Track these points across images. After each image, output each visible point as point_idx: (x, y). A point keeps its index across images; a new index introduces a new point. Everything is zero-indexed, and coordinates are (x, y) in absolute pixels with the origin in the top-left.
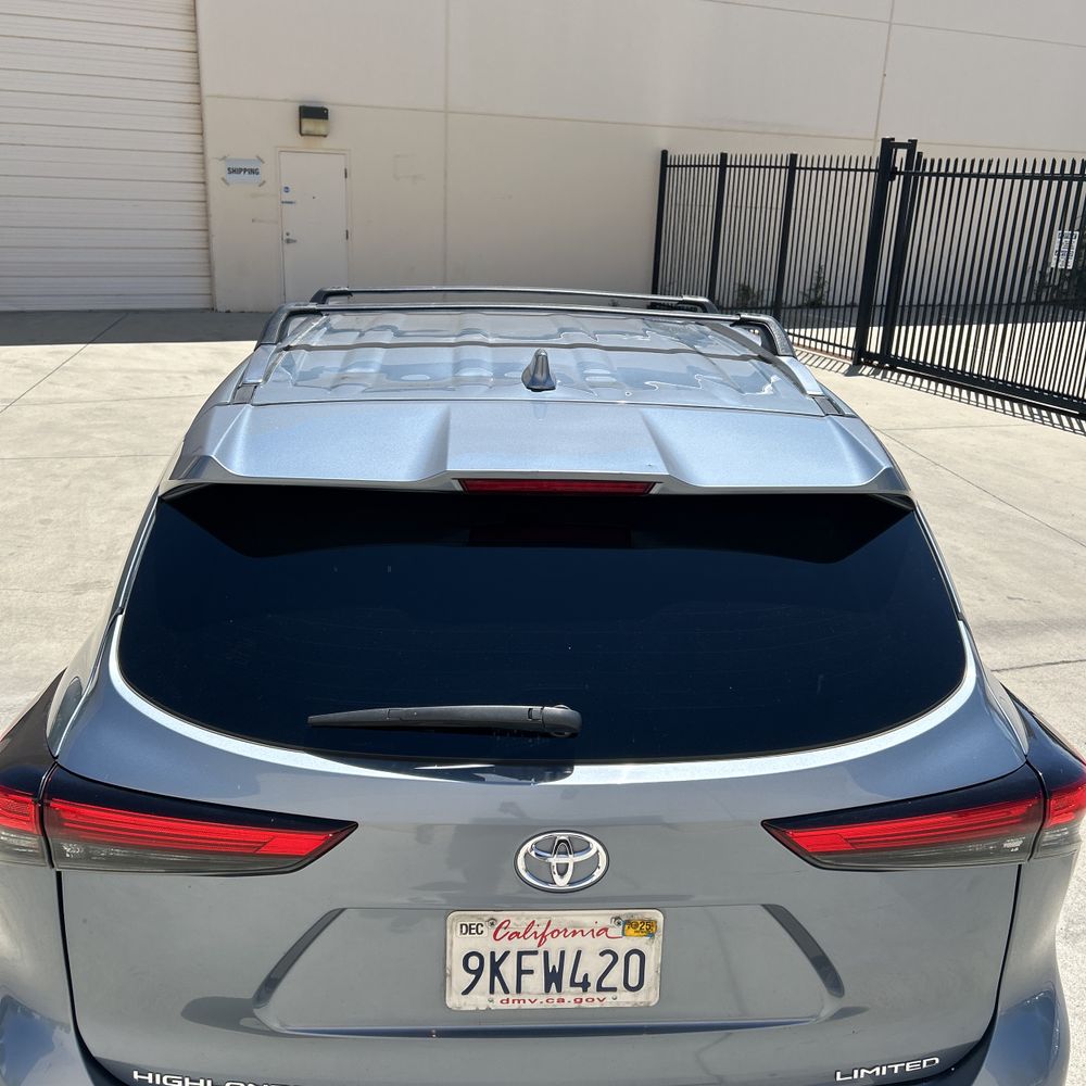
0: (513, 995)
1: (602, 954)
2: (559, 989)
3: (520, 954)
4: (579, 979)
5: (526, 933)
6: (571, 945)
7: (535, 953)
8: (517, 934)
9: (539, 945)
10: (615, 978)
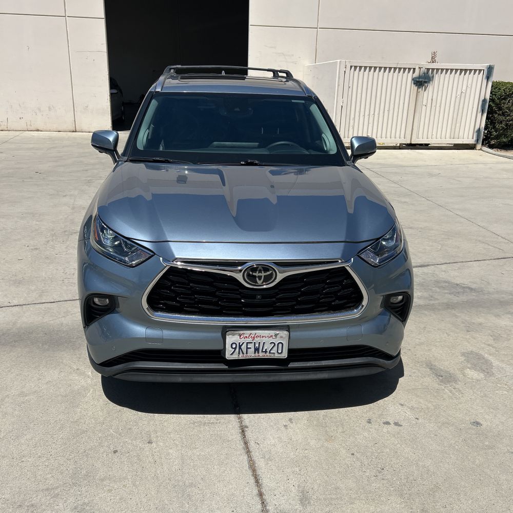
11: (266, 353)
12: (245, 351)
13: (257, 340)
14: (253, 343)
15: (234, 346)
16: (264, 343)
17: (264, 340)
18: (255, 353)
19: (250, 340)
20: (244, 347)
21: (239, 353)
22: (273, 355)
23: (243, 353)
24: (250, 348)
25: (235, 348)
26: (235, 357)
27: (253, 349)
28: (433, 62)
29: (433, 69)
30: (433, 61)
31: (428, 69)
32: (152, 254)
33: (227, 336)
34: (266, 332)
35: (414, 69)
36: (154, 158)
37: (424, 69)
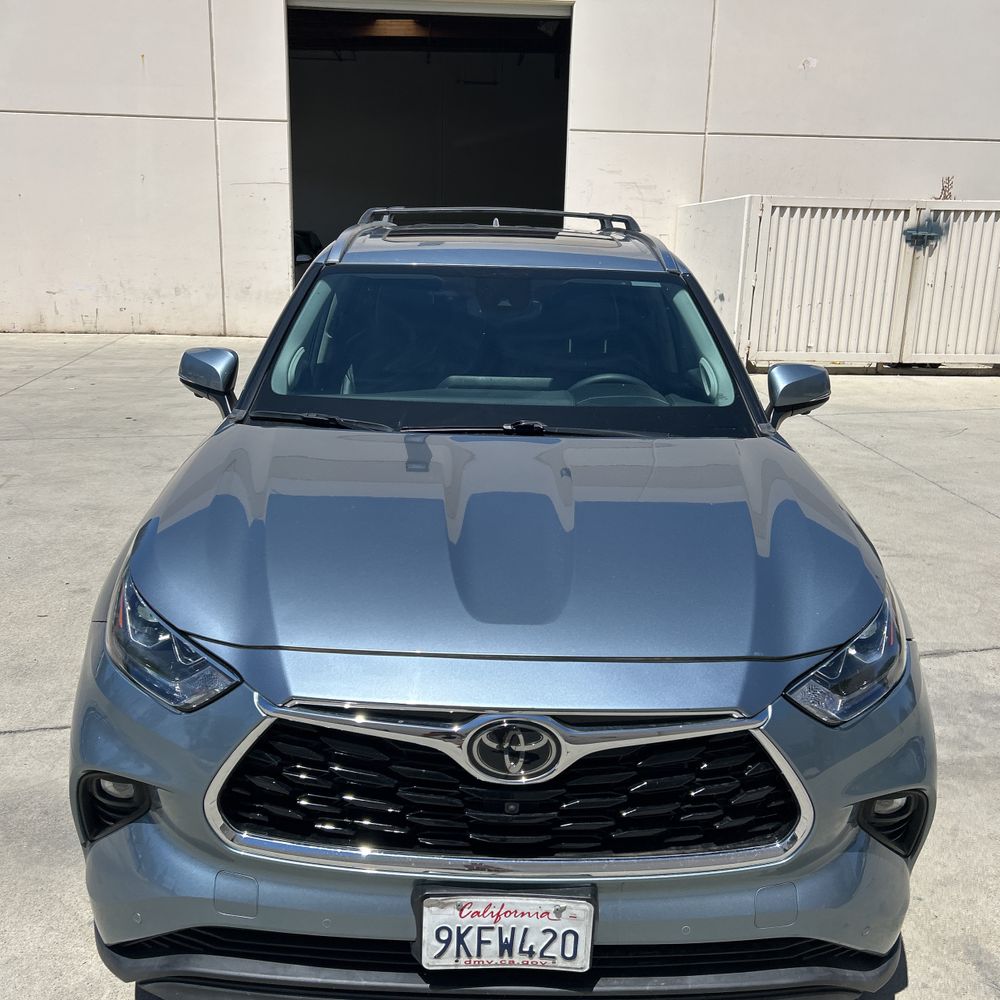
11: (531, 956)
12: (473, 949)
13: (507, 922)
14: (497, 931)
15: (444, 936)
16: (526, 930)
17: (526, 922)
18: (501, 954)
19: (487, 921)
20: (471, 940)
21: (458, 955)
22: (550, 962)
23: (469, 955)
24: (489, 942)
25: (448, 942)
26: (448, 962)
27: (495, 946)
28: (945, 198)
29: (947, 212)
30: (946, 194)
31: (937, 212)
32: (237, 679)
33: (425, 909)
34: (532, 901)
35: (907, 212)
36: (305, 415)
37: (928, 210)
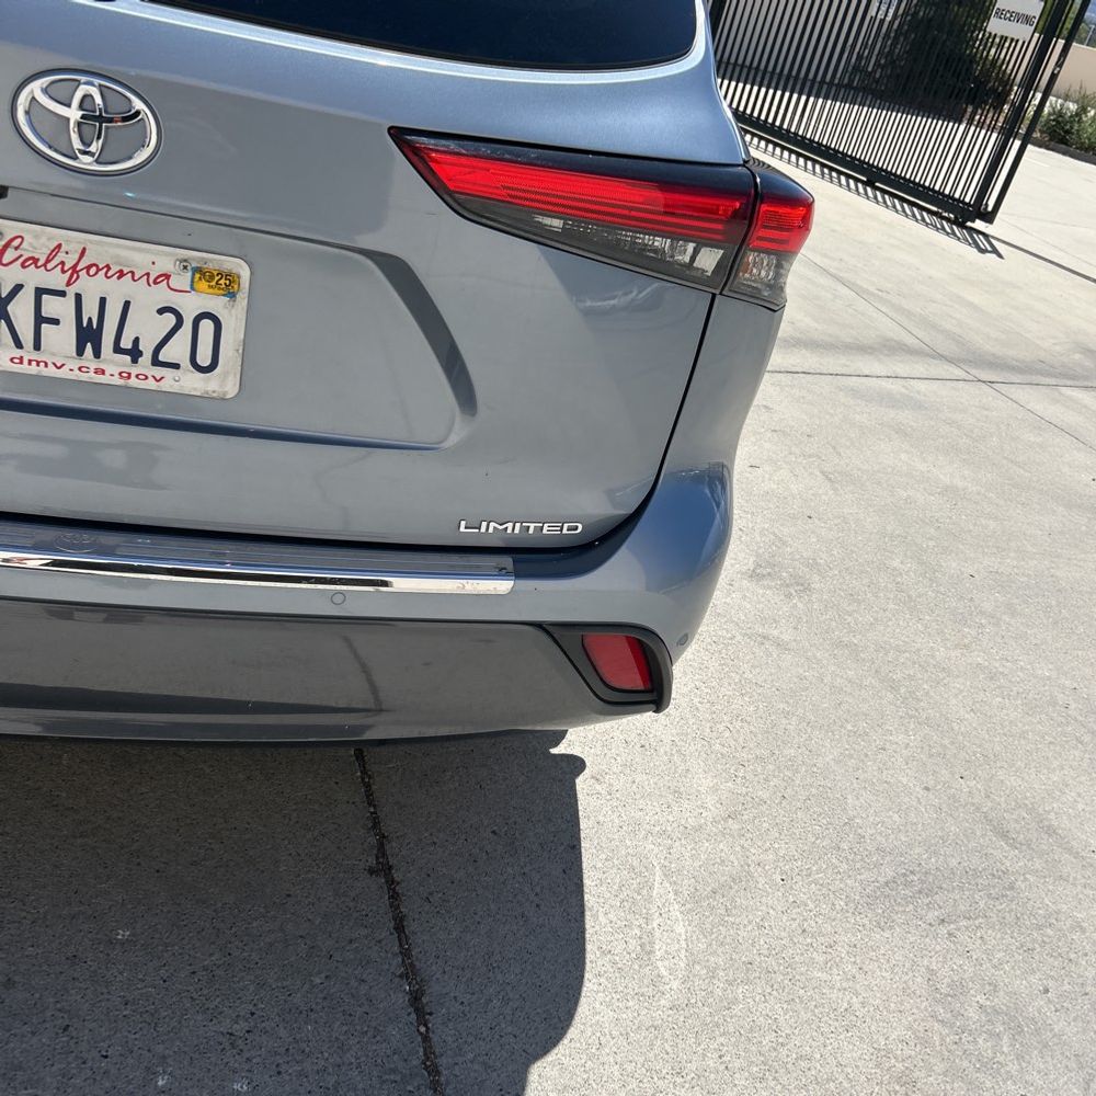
0: (28, 352)
1: (161, 311)
2: (97, 354)
3: (40, 292)
4: (126, 343)
5: (48, 261)
6: (117, 291)
7: (62, 294)
8: (35, 261)
9: (68, 284)
10: (177, 350)
